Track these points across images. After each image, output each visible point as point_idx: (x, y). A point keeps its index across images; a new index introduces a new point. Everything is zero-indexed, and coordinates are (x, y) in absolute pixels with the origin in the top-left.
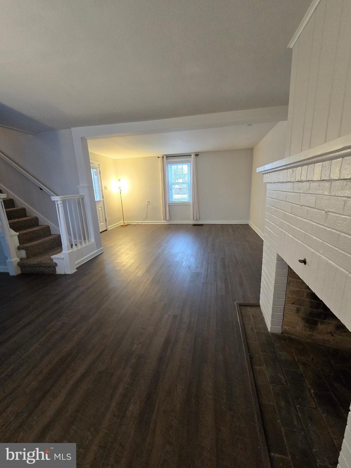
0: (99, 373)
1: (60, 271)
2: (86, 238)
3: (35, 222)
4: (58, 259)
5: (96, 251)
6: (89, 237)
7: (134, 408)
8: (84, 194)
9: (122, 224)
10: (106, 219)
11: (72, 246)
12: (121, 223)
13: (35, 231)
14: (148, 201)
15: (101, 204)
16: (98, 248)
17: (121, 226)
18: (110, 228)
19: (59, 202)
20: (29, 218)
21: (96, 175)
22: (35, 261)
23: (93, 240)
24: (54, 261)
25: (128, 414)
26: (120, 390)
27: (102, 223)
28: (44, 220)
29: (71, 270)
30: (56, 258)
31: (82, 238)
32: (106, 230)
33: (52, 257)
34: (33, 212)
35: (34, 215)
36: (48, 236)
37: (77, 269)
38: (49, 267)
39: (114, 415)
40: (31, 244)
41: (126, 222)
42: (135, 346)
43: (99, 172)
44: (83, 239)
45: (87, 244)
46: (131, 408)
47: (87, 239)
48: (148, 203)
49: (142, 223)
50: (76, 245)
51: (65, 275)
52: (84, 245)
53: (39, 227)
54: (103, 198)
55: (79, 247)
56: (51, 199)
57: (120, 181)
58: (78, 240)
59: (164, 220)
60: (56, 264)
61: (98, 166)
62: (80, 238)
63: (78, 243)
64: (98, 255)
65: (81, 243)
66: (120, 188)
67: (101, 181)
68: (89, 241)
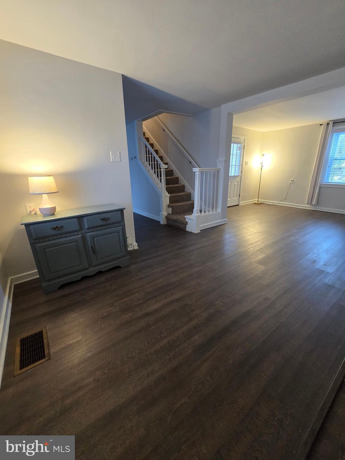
0: (185, 304)
1: (189, 228)
2: (214, 207)
3: (182, 188)
4: (190, 219)
5: (220, 221)
6: (217, 207)
7: (197, 339)
8: (220, 168)
9: (256, 202)
10: (240, 194)
11: (201, 211)
12: (255, 200)
13: (181, 195)
14: (292, 180)
15: (239, 178)
16: (222, 218)
17: (255, 203)
18: (242, 203)
19: (197, 173)
20: (180, 185)
21: (239, 150)
22: (175, 217)
23: (219, 210)
24: (187, 220)
25: (192, 339)
26: (194, 322)
27: (235, 197)
28: (188, 189)
29: (196, 231)
30: (188, 218)
31: (211, 206)
32: (238, 205)
33: (185, 216)
34: (183, 181)
35: (183, 183)
36: (188, 201)
37: (200, 231)
38: (183, 224)
39: (183, 334)
40: (176, 204)
41: (261, 200)
42: (218, 302)
43: (243, 147)
44: (211, 208)
45: (214, 212)
46: (196, 337)
47: (214, 209)
48: (292, 182)
49: (279, 203)
50: (205, 212)
51: (191, 233)
52: (211, 213)
53: (184, 193)
54: (242, 173)
55: (207, 213)
56: (192, 170)
57: (264, 156)
58: (207, 208)
59: (308, 204)
60: (187, 222)
61: (243, 141)
62: (209, 207)
63: (207, 210)
64: (221, 224)
65: (209, 211)
66: (262, 164)
67: (243, 157)
68: (216, 210)
